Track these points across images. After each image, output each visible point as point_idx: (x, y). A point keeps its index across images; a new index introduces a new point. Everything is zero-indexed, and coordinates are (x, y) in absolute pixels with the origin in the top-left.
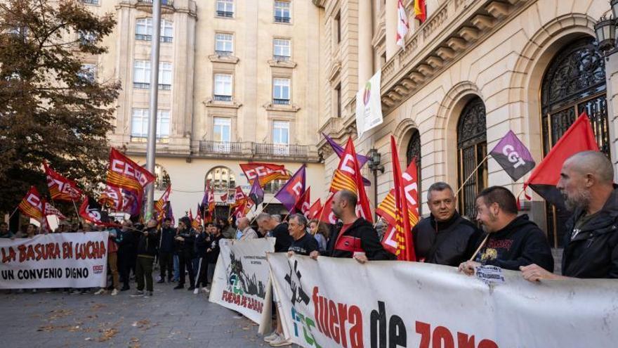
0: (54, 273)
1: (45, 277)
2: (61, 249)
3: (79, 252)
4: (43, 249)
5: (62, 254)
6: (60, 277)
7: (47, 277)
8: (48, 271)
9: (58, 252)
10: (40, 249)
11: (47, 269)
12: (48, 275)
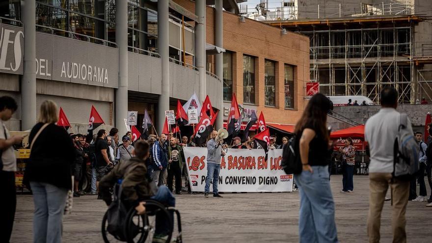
0: (250, 181)
1: (243, 183)
2: (256, 161)
3: (273, 164)
4: (243, 161)
5: (257, 166)
6: (254, 183)
7: (244, 183)
8: (245, 179)
9: (254, 164)
10: (241, 160)
11: (244, 177)
12: (245, 182)
